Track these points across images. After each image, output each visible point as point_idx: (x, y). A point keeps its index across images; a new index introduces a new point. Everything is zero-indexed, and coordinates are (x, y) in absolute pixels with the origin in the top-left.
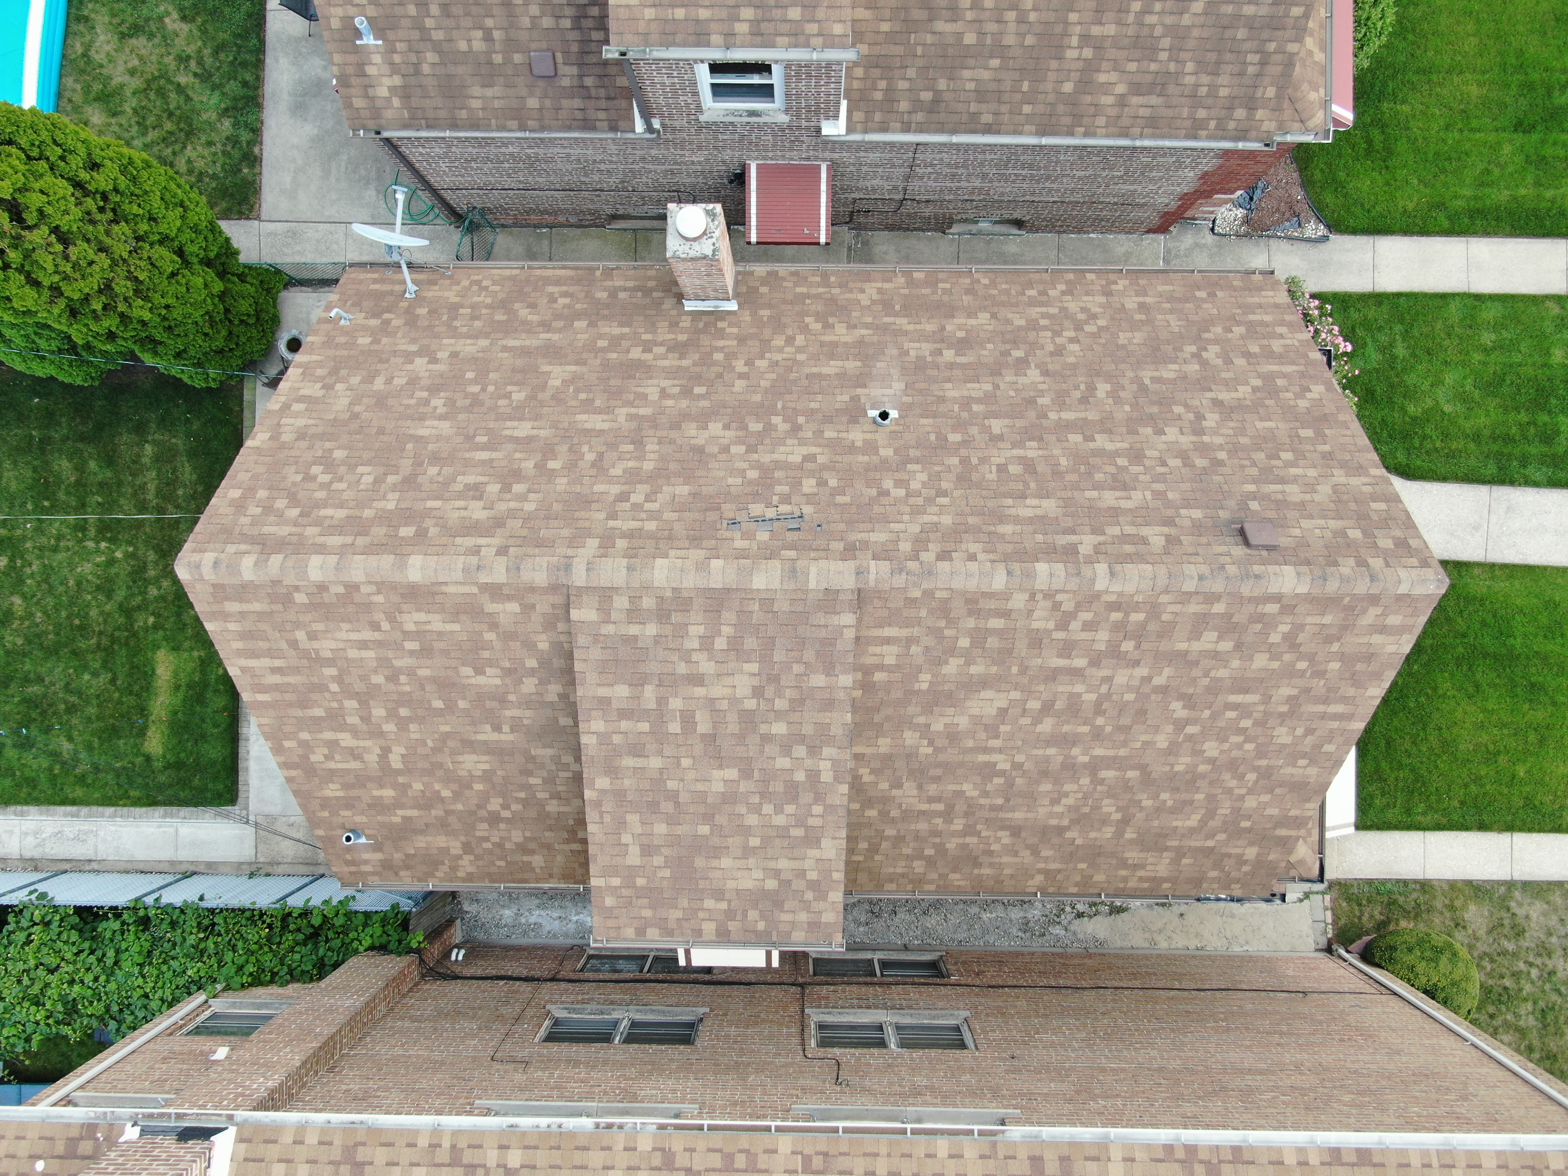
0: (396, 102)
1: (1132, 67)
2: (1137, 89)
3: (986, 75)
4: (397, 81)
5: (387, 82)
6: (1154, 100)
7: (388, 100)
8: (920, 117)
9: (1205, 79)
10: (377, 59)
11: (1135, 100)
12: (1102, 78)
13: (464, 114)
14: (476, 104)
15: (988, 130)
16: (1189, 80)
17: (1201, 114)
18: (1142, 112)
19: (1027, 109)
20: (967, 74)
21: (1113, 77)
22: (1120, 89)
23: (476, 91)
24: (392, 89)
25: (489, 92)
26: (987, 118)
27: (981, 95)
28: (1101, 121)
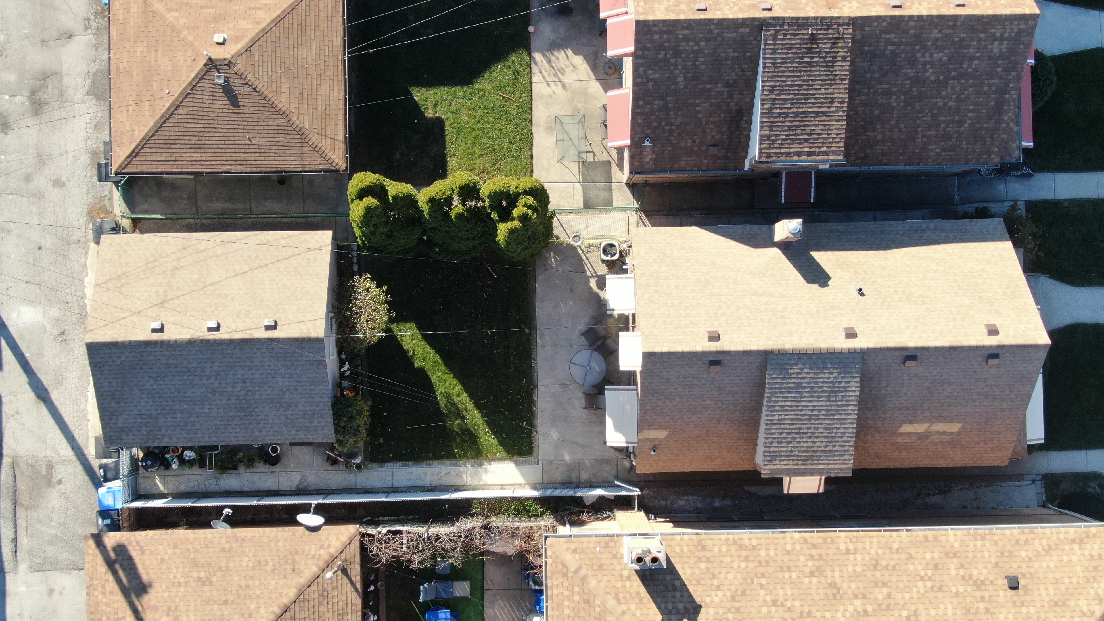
0: (651, 163)
1: (942, 143)
2: (944, 150)
3: (886, 148)
4: (654, 156)
5: (650, 157)
6: (951, 153)
7: (648, 163)
8: (859, 161)
9: (970, 146)
10: (648, 150)
11: (943, 154)
12: (931, 147)
13: (677, 166)
14: (682, 163)
15: (886, 164)
16: (964, 147)
17: (970, 157)
18: (947, 157)
19: (901, 158)
20: (877, 147)
21: (935, 147)
22: (938, 150)
23: (684, 158)
24: (651, 159)
25: (689, 159)
26: (885, 161)
27: (883, 154)
28: (930, 160)
